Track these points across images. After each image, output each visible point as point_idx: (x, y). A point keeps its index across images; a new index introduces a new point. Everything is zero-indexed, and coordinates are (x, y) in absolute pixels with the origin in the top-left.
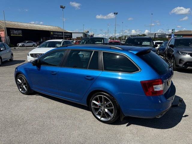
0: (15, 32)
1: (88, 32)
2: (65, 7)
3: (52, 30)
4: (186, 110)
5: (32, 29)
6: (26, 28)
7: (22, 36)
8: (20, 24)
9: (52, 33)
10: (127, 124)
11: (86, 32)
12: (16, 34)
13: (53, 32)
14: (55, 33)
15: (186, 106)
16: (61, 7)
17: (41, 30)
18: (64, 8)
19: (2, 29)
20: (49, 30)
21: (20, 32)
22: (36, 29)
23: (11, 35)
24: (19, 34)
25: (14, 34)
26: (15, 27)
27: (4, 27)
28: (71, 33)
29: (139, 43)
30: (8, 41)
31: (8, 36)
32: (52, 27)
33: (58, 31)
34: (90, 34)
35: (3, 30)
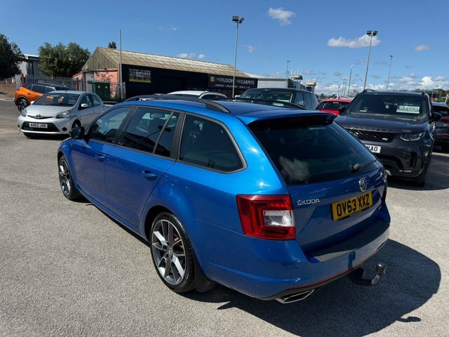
0: (138, 74)
1: (301, 78)
2: (243, 19)
3: (213, 73)
4: (429, 302)
5: (173, 68)
6: (161, 67)
7: (150, 82)
8: (150, 57)
9: (212, 79)
10: (223, 304)
11: (296, 78)
12: (140, 78)
13: (216, 76)
14: (219, 79)
15: (435, 292)
16: (234, 20)
17: (191, 70)
18: (241, 22)
19: (115, 67)
20: (208, 72)
21: (148, 73)
22: (179, 69)
23: (130, 80)
24: (145, 79)
25: (135, 78)
26: (139, 64)
27: (118, 62)
28: (256, 80)
29: (387, 107)
30: (122, 93)
31: (123, 81)
32: (215, 65)
33: (228, 74)
34: (306, 82)
35: (116, 69)
